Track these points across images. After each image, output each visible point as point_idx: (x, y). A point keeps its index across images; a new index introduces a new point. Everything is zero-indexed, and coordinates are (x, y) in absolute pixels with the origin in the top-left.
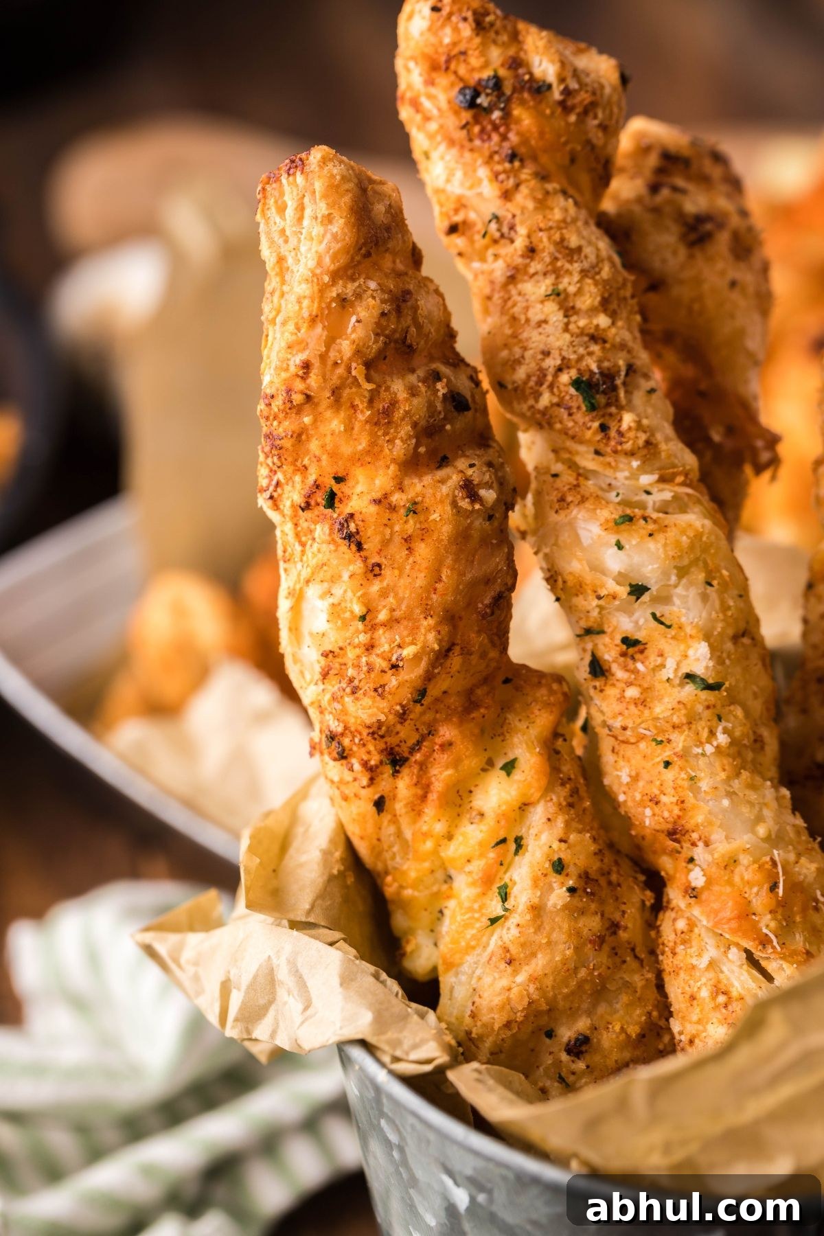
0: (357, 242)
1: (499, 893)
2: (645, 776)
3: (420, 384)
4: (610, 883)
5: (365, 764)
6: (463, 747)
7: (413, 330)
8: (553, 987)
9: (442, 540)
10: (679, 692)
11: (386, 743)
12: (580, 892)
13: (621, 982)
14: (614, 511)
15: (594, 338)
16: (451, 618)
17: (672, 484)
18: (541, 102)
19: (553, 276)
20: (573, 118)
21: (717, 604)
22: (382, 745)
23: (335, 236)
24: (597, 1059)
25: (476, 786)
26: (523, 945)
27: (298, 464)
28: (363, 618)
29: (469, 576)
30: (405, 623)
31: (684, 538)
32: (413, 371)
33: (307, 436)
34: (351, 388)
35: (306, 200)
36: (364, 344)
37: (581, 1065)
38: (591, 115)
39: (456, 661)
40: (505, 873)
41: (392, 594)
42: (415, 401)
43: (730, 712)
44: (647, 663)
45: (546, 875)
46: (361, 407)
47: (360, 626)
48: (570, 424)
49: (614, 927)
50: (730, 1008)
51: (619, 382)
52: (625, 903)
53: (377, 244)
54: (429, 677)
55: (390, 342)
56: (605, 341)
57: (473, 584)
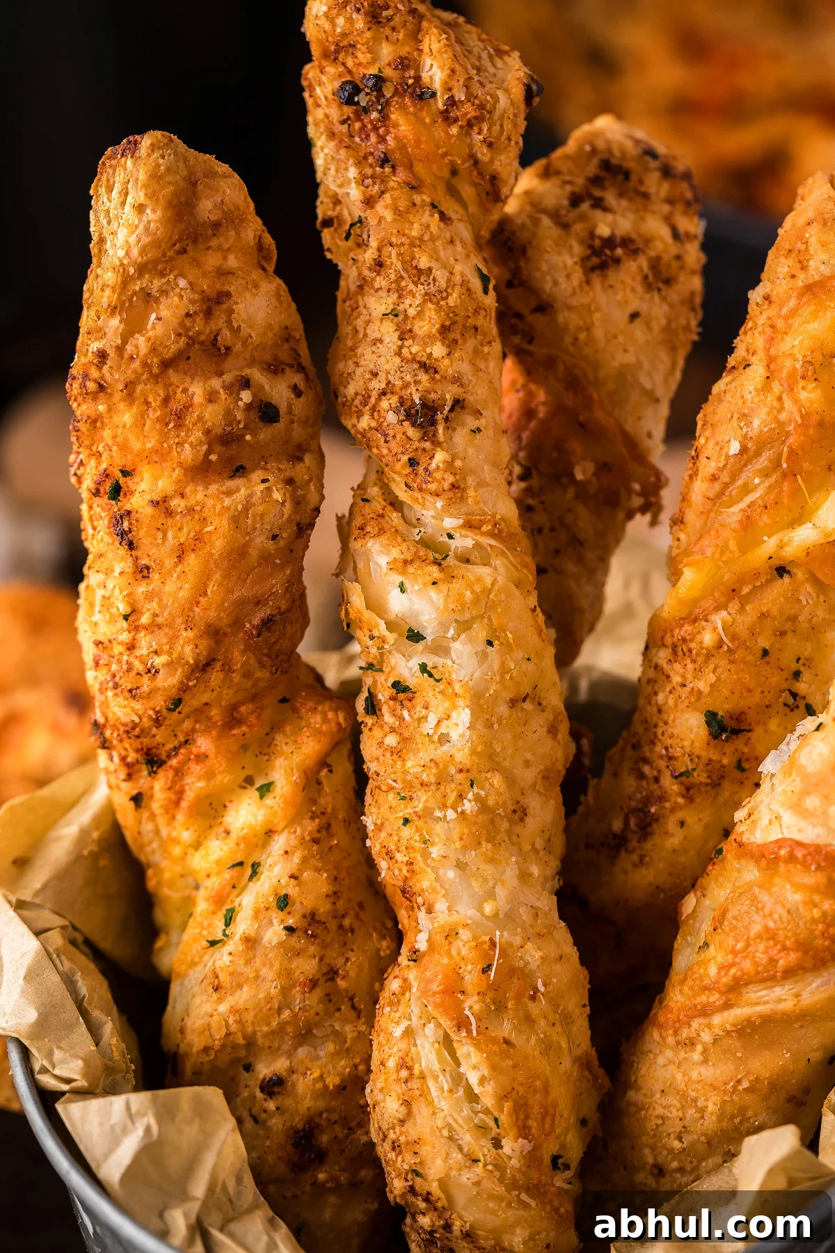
0: (171, 237)
1: (225, 916)
2: (388, 828)
3: (221, 391)
4: (341, 927)
5: (123, 759)
6: (217, 762)
7: (226, 333)
8: (253, 1023)
9: (213, 554)
10: (436, 750)
11: (142, 743)
12: (298, 933)
13: (329, 1030)
14: (405, 552)
15: (424, 367)
16: (215, 634)
17: (477, 531)
18: (422, 109)
19: (396, 295)
20: (454, 130)
21: (496, 666)
22: (137, 744)
23: (147, 229)
24: (289, 1102)
25: (231, 801)
26: (231, 974)
27: (94, 448)
28: (126, 617)
29: (237, 594)
30: (166, 630)
31: (468, 593)
32: (220, 374)
33: (102, 423)
34: (146, 385)
35: (130, 186)
36: (162, 343)
37: (271, 1105)
38: (476, 129)
39: (215, 677)
40: (238, 896)
41: (156, 600)
42: (211, 408)
43: (487, 779)
44: (412, 713)
45: (267, 909)
46: (153, 404)
47: (125, 624)
48: (385, 451)
49: (332, 974)
50: (409, 1084)
51: (439, 417)
52: (352, 950)
53: (195, 241)
54: (184, 688)
55: (194, 344)
56: (436, 372)
57: (241, 603)
